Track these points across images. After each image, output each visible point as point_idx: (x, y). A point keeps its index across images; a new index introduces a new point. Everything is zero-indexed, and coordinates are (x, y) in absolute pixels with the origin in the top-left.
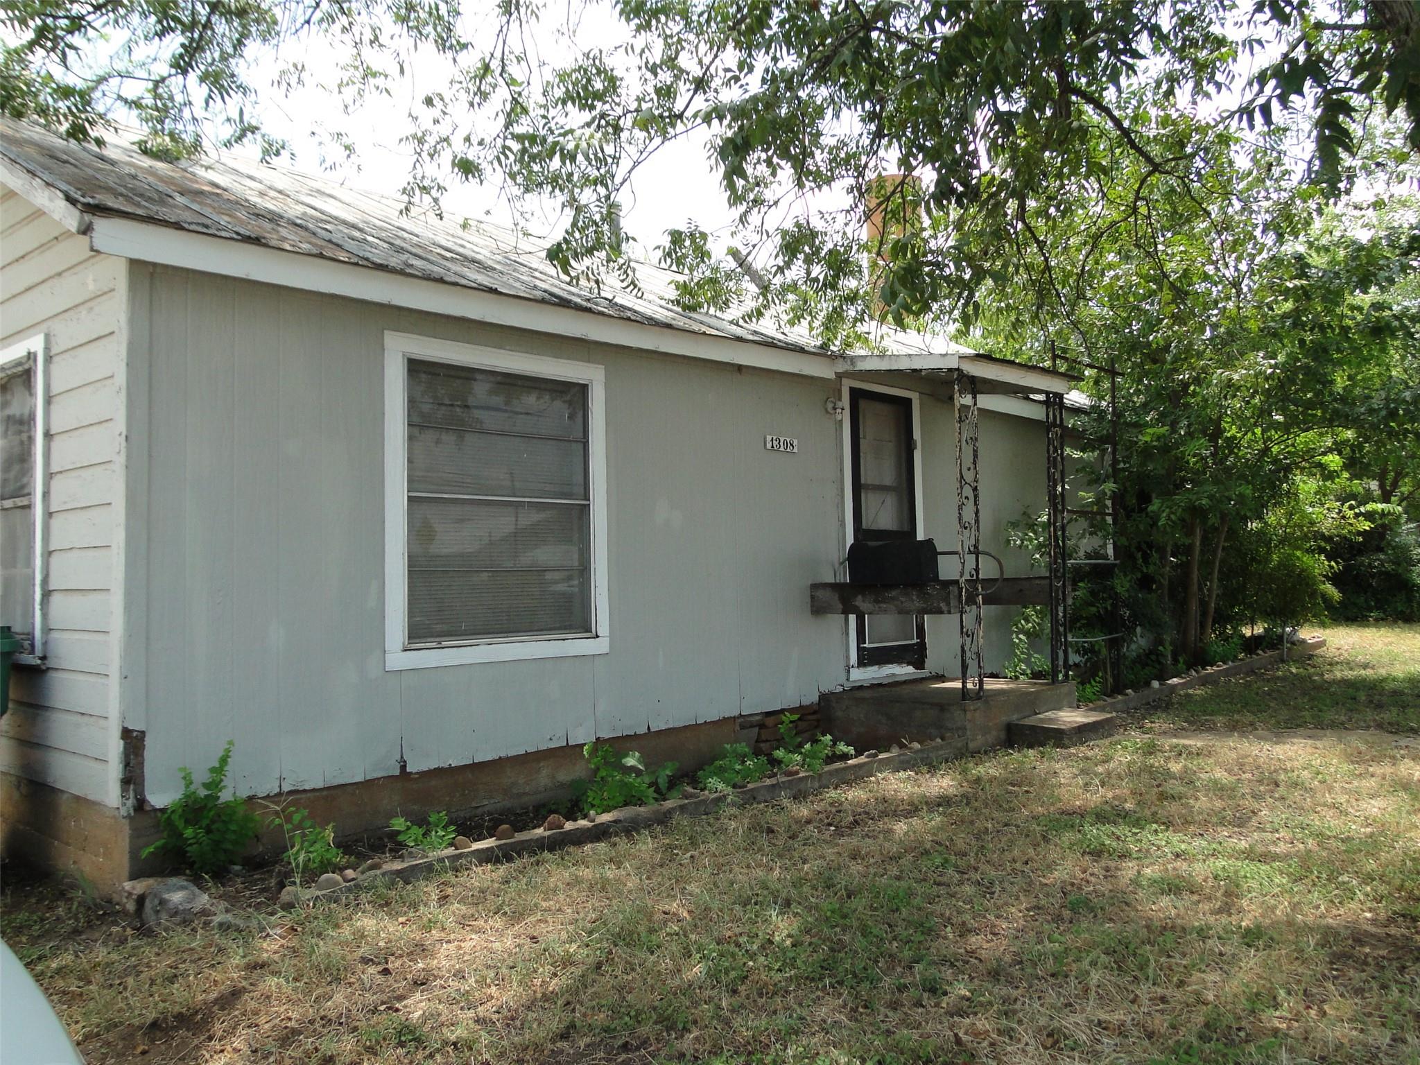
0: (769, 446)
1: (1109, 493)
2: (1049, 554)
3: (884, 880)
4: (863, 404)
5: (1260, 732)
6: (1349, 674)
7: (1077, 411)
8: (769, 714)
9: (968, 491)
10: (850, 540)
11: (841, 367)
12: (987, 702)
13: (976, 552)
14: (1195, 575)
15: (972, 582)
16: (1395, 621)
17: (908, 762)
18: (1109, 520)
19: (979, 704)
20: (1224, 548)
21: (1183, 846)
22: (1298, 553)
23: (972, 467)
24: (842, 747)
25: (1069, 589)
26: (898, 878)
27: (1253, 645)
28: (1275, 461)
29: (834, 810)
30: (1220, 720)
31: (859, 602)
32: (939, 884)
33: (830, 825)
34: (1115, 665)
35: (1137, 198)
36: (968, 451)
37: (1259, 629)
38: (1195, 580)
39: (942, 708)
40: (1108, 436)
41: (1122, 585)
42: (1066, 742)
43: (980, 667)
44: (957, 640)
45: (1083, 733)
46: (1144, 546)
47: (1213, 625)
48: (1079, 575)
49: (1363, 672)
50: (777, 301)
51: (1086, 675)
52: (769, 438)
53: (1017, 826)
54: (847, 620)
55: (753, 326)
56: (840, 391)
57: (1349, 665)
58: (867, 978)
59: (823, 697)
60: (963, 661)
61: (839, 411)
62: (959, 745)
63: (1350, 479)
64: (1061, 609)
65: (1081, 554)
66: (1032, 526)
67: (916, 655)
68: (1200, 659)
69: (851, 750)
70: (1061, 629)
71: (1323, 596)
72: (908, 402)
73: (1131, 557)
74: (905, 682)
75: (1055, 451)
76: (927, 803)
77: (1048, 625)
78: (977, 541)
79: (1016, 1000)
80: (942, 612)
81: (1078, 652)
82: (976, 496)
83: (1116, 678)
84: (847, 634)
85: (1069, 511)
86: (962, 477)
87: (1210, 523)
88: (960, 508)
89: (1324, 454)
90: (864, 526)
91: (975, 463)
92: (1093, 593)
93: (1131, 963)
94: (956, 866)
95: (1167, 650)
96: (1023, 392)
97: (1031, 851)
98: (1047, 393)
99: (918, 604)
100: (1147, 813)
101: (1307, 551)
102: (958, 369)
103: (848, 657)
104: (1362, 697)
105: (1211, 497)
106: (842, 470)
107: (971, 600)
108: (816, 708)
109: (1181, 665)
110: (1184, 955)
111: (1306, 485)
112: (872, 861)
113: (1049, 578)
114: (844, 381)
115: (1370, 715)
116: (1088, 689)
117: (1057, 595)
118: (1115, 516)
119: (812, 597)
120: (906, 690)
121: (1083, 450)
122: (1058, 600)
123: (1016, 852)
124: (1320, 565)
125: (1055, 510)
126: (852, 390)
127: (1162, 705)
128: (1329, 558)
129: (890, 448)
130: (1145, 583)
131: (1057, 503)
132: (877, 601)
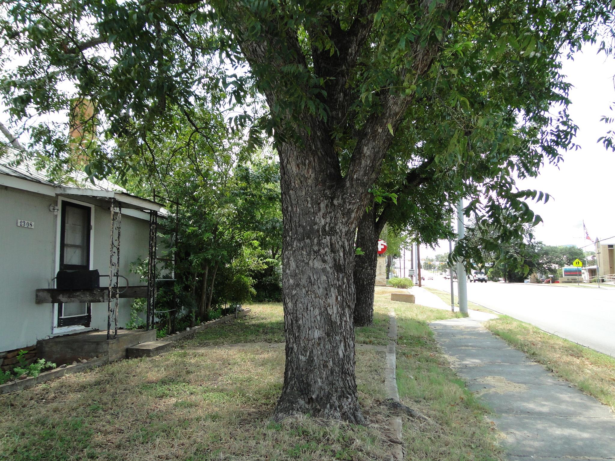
0: (19, 225)
1: (173, 252)
2: (148, 276)
3: (70, 419)
4: (68, 208)
5: (225, 345)
6: (257, 322)
7: (162, 217)
8: (9, 352)
9: (115, 250)
10: (57, 270)
11: (59, 191)
12: (118, 340)
13: (117, 275)
14: (205, 285)
15: (115, 288)
16: (275, 302)
17: (81, 368)
18: (173, 262)
19: (114, 341)
20: (216, 274)
21: (194, 390)
22: (243, 277)
23: (117, 239)
24: (49, 364)
25: (156, 291)
26: (77, 417)
27: (225, 312)
28: (236, 242)
29: (45, 392)
30: (211, 341)
31: (61, 298)
32: (95, 417)
33: (43, 399)
34: (173, 322)
35: (190, 140)
36: (116, 232)
37: (228, 306)
38: (205, 288)
39: (98, 343)
40: (174, 229)
41: (177, 289)
42: (151, 354)
43: (116, 325)
44: (106, 313)
45: (158, 350)
46: (186, 274)
47: (211, 304)
48: (160, 285)
49: (262, 321)
50: (27, 158)
51: (161, 326)
52: (19, 221)
53: (129, 390)
54: (53, 306)
55: (14, 168)
56: (57, 202)
57: (258, 318)
58: (63, 458)
59: (39, 342)
60: (109, 323)
61: (56, 211)
62: (105, 359)
63: (261, 250)
64: (152, 299)
65: (161, 276)
66: (141, 264)
67: (86, 321)
68: (206, 318)
69: (54, 365)
70: (152, 307)
71: (251, 292)
72: (89, 209)
73: (181, 278)
74: (80, 333)
75: (153, 234)
76: (90, 385)
77: (146, 307)
78: (118, 271)
79: (127, 455)
80: (100, 302)
81: (158, 317)
82: (118, 252)
83: (173, 327)
84: (53, 312)
85: (157, 259)
86: (113, 243)
87: (212, 265)
88: (111, 257)
89: (253, 240)
90: (65, 263)
91: (119, 238)
92: (165, 292)
93: (172, 434)
94: (102, 409)
95: (193, 315)
96: (141, 209)
97: (135, 399)
98: (151, 210)
99: (89, 298)
100: (182, 379)
101: (246, 276)
102: (114, 198)
103: (53, 323)
104: (261, 330)
105: (212, 255)
106: (55, 238)
107: (114, 296)
108: (35, 347)
109: (198, 321)
110: (191, 428)
111: (246, 251)
112: (63, 412)
113: (147, 286)
114: (59, 197)
115: (263, 337)
116: (161, 332)
117: (151, 293)
118: (175, 261)
119: (37, 296)
120: (81, 337)
121: (164, 234)
122: (151, 296)
123: (129, 400)
124: (250, 281)
125: (152, 258)
126: (63, 202)
127: (191, 337)
128: (253, 279)
129: (79, 228)
130: (186, 288)
131: (152, 255)
132: (69, 297)
